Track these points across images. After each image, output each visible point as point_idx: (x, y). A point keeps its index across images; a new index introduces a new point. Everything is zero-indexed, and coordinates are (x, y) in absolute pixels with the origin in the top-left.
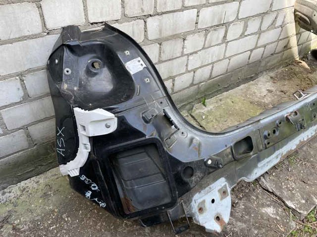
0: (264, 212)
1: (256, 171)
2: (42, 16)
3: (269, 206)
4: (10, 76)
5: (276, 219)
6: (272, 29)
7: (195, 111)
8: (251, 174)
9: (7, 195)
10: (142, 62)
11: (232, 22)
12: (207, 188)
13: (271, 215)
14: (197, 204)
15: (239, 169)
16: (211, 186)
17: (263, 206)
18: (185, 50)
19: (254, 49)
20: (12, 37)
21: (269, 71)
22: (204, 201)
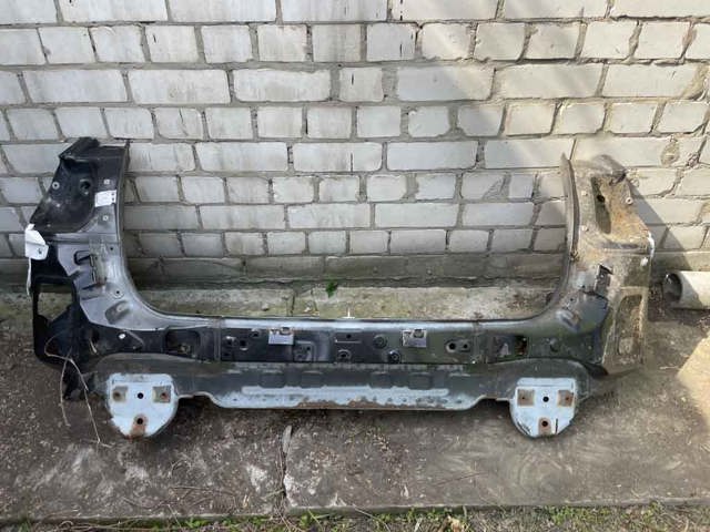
0: (248, 469)
1: (235, 395)
2: (57, 123)
3: (263, 468)
4: (29, 175)
5: (254, 488)
6: (498, 200)
7: (307, 296)
8: (224, 395)
9: (21, 299)
10: (115, 196)
11: (373, 173)
12: (136, 376)
13: (253, 481)
14: (114, 387)
15: (203, 378)
16: (145, 376)
17: (255, 462)
18: (275, 196)
19: (455, 228)
20: (29, 138)
21: (528, 283)
22: (125, 389)
